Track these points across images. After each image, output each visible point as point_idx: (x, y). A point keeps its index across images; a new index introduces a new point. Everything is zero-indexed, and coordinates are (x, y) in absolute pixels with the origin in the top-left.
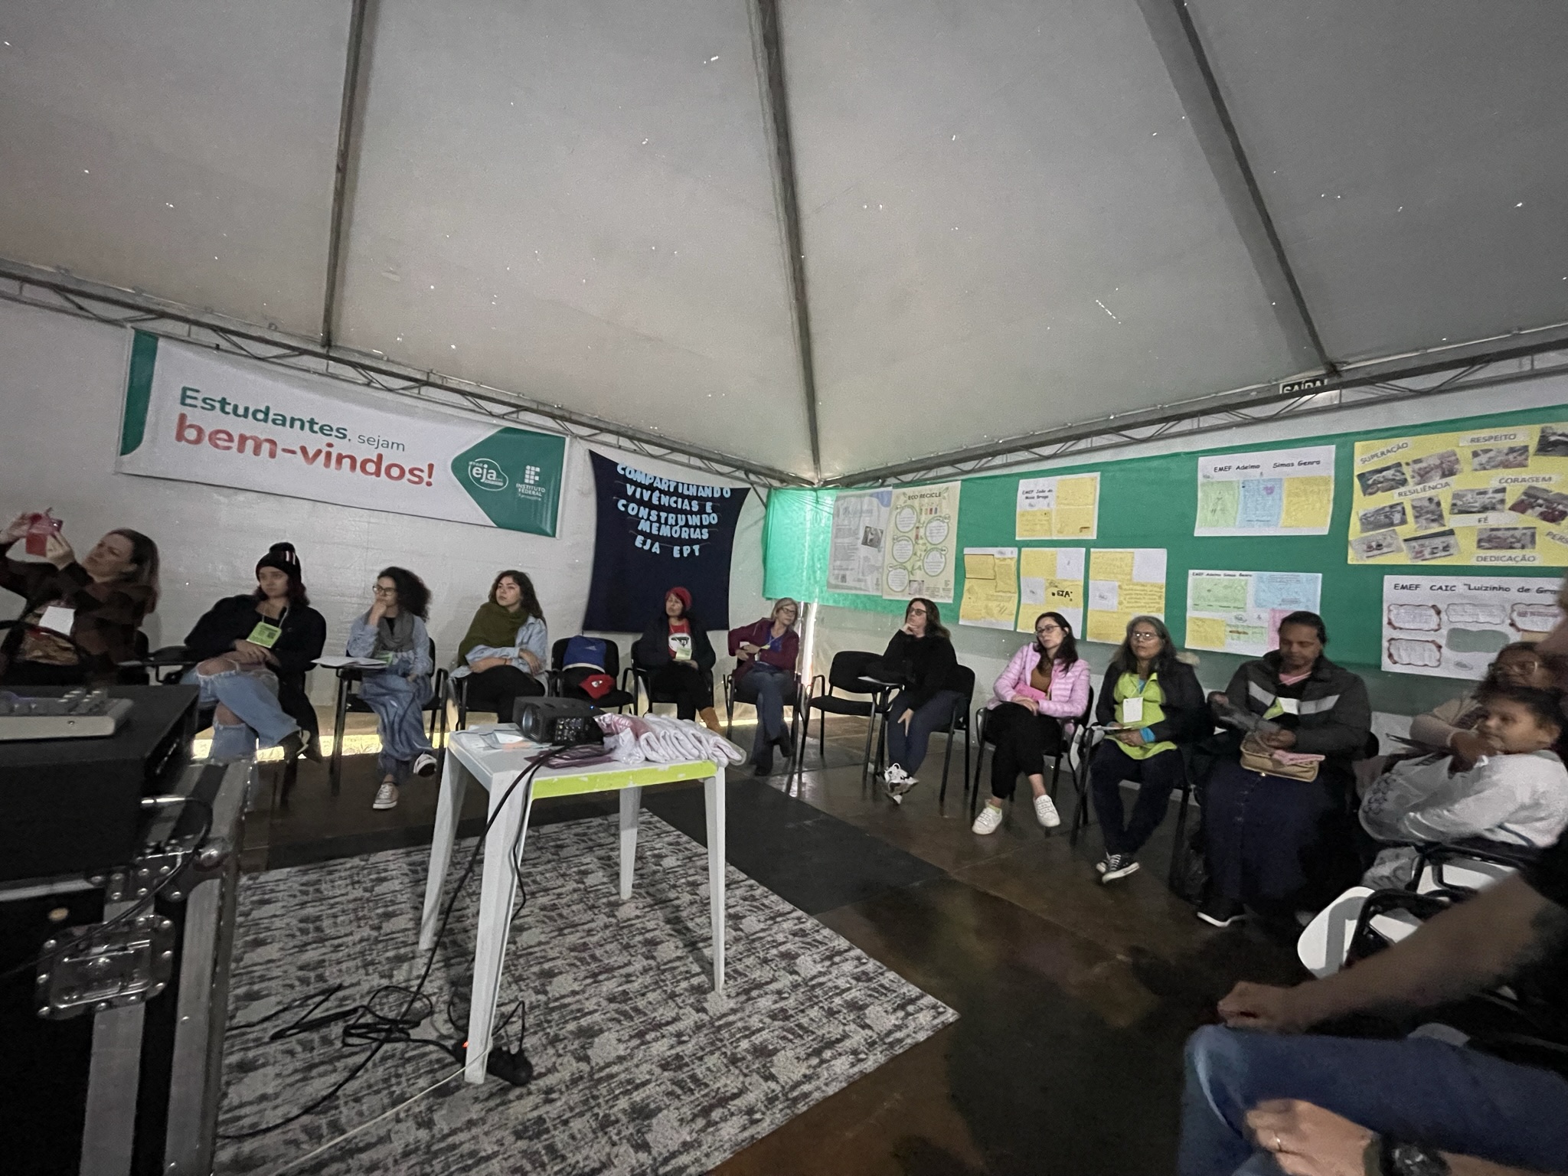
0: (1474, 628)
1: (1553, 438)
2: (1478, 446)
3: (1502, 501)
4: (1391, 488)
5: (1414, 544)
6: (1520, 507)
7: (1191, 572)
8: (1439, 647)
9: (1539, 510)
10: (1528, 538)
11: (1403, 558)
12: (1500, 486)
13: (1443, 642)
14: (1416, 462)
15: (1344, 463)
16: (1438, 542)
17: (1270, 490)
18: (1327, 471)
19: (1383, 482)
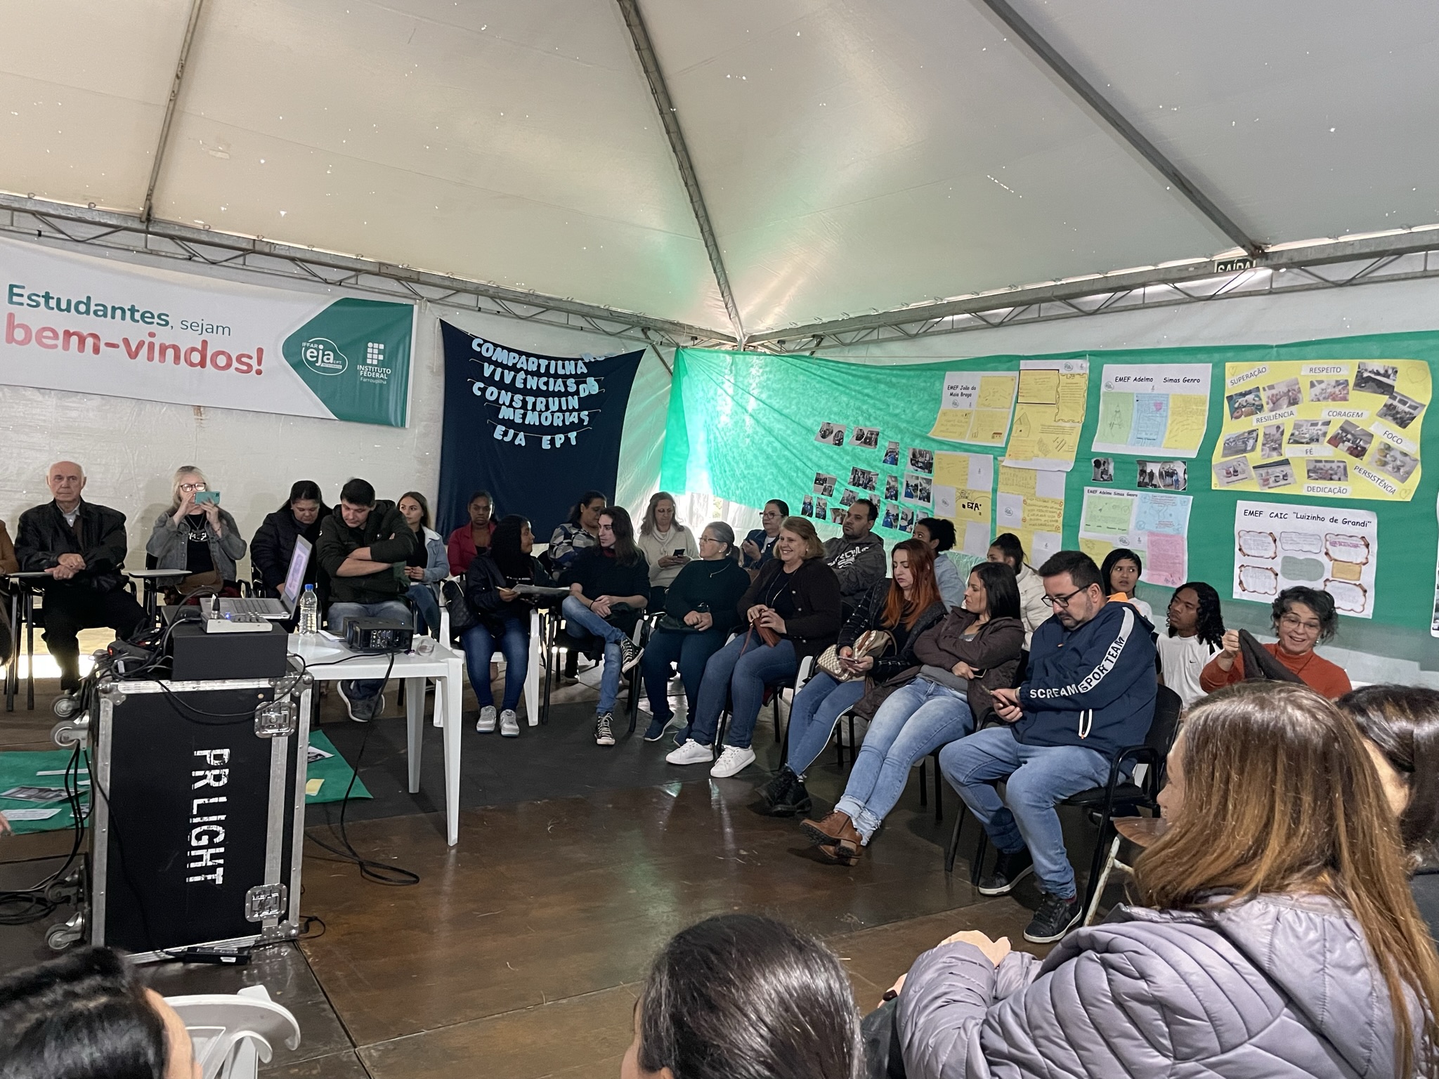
0: (1301, 557)
1: (1366, 375)
2: (1314, 377)
3: (1325, 434)
4: (1252, 413)
5: (1263, 471)
6: (1335, 441)
7: (1086, 489)
8: (1277, 575)
9: (1348, 444)
10: (1342, 469)
11: (1255, 487)
12: (1327, 418)
13: (1278, 570)
14: (1271, 387)
15: (1218, 382)
16: (1278, 471)
17: (1159, 406)
18: (1203, 391)
19: (1244, 404)
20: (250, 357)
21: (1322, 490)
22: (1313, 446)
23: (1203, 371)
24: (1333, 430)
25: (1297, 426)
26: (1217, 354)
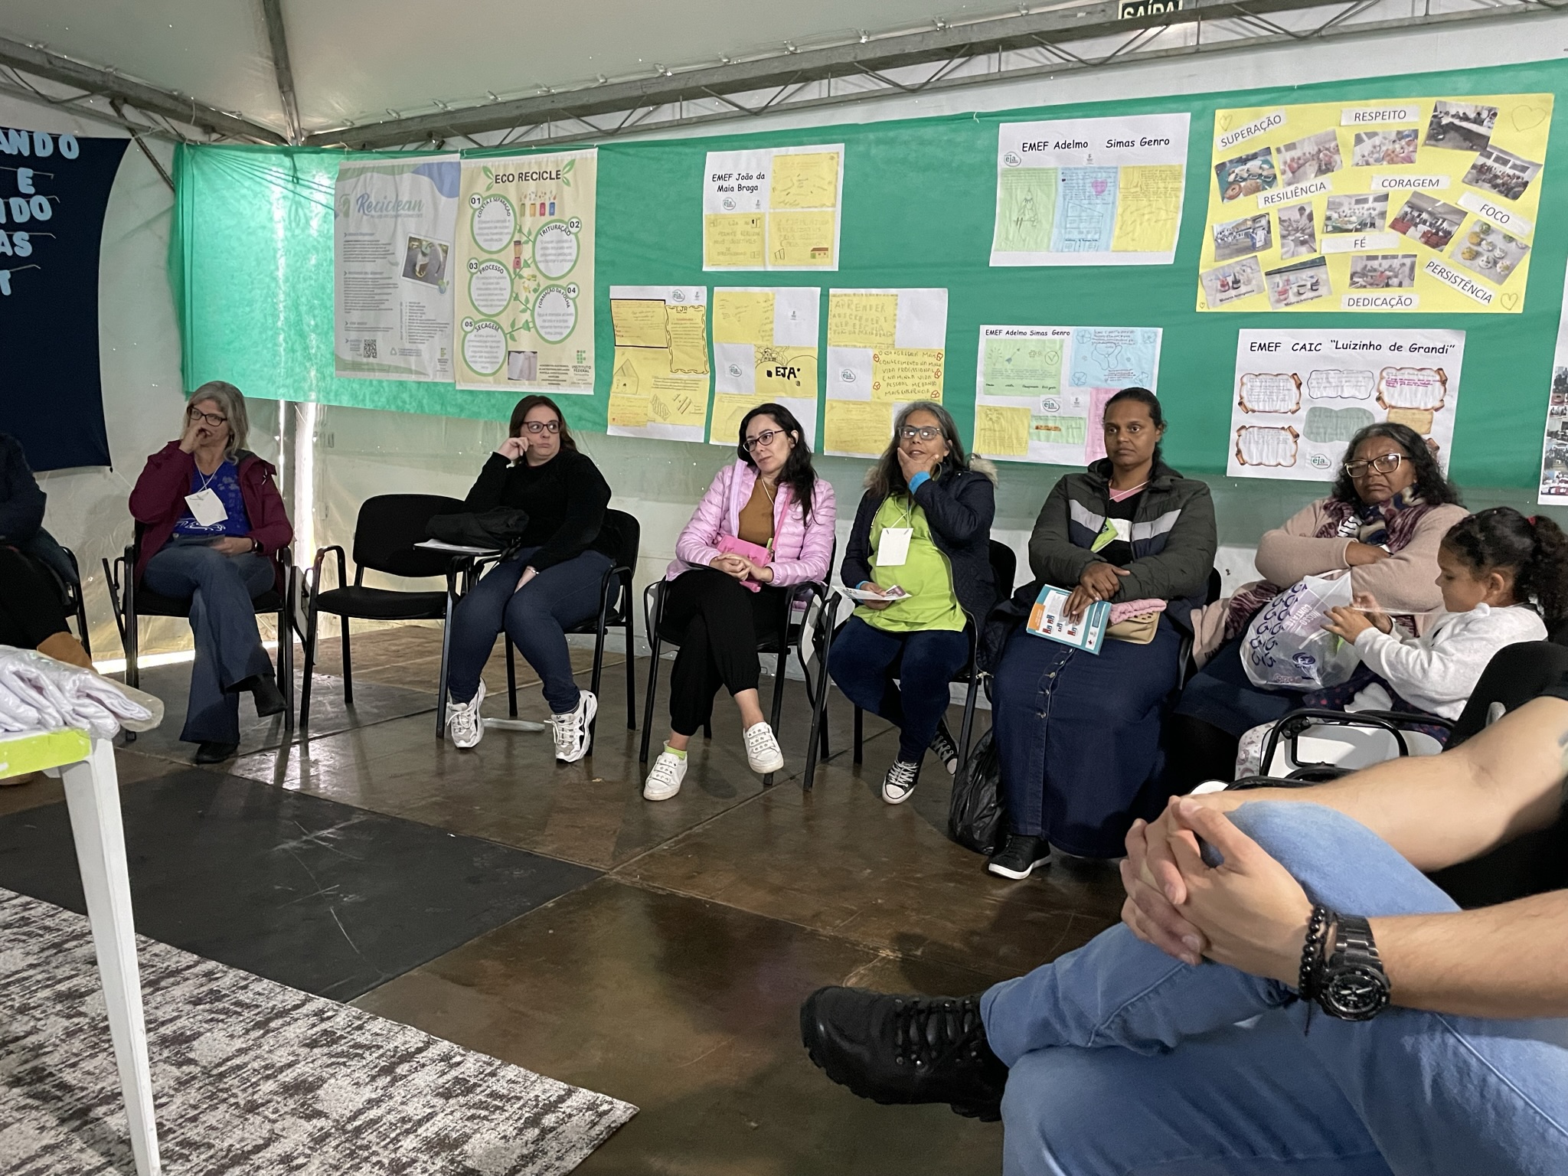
0: (1337, 405)
1: (1445, 121)
2: (1364, 127)
3: (1383, 215)
4: (1257, 189)
5: (1277, 278)
6: (1402, 224)
7: (983, 328)
8: (1297, 436)
9: (1422, 228)
10: (1407, 269)
11: (1261, 303)
12: (1383, 191)
13: (1299, 428)
14: (1291, 147)
15: (1200, 142)
16: (1305, 276)
17: (1100, 187)
18: (1177, 157)
19: (1244, 176)
21: (1373, 302)
22: (1368, 234)
23: (1176, 125)
24: (1395, 208)
25: (1333, 205)
26: (1198, 102)
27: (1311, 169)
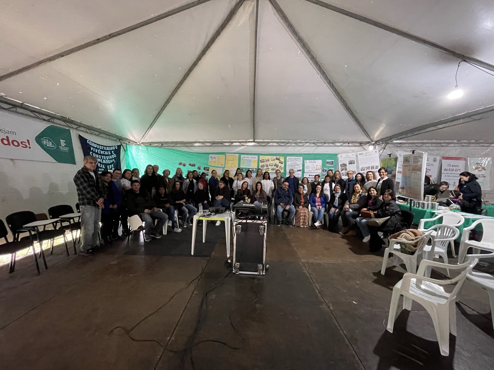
9: (276, 166)
17: (250, 161)
18: (257, 159)
19: (262, 161)
20: (25, 143)
22: (272, 166)
23: (257, 157)
24: (274, 164)
25: (269, 164)
26: (259, 155)
27: (267, 161)
